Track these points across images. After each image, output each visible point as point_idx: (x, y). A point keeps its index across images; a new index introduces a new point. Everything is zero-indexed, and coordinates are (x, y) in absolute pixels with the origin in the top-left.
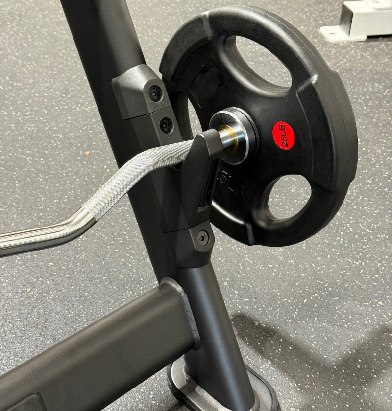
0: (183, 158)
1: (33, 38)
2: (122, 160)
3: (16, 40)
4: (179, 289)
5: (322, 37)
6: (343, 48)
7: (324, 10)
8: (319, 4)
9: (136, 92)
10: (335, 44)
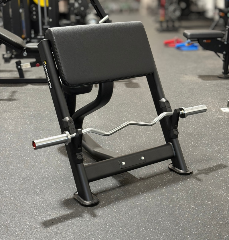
0: (172, 114)
1: (130, 109)
2: (159, 115)
3: (125, 109)
4: (171, 144)
5: (221, 110)
6: (227, 113)
7: (224, 104)
8: (222, 102)
9: (164, 102)
10: (225, 112)
